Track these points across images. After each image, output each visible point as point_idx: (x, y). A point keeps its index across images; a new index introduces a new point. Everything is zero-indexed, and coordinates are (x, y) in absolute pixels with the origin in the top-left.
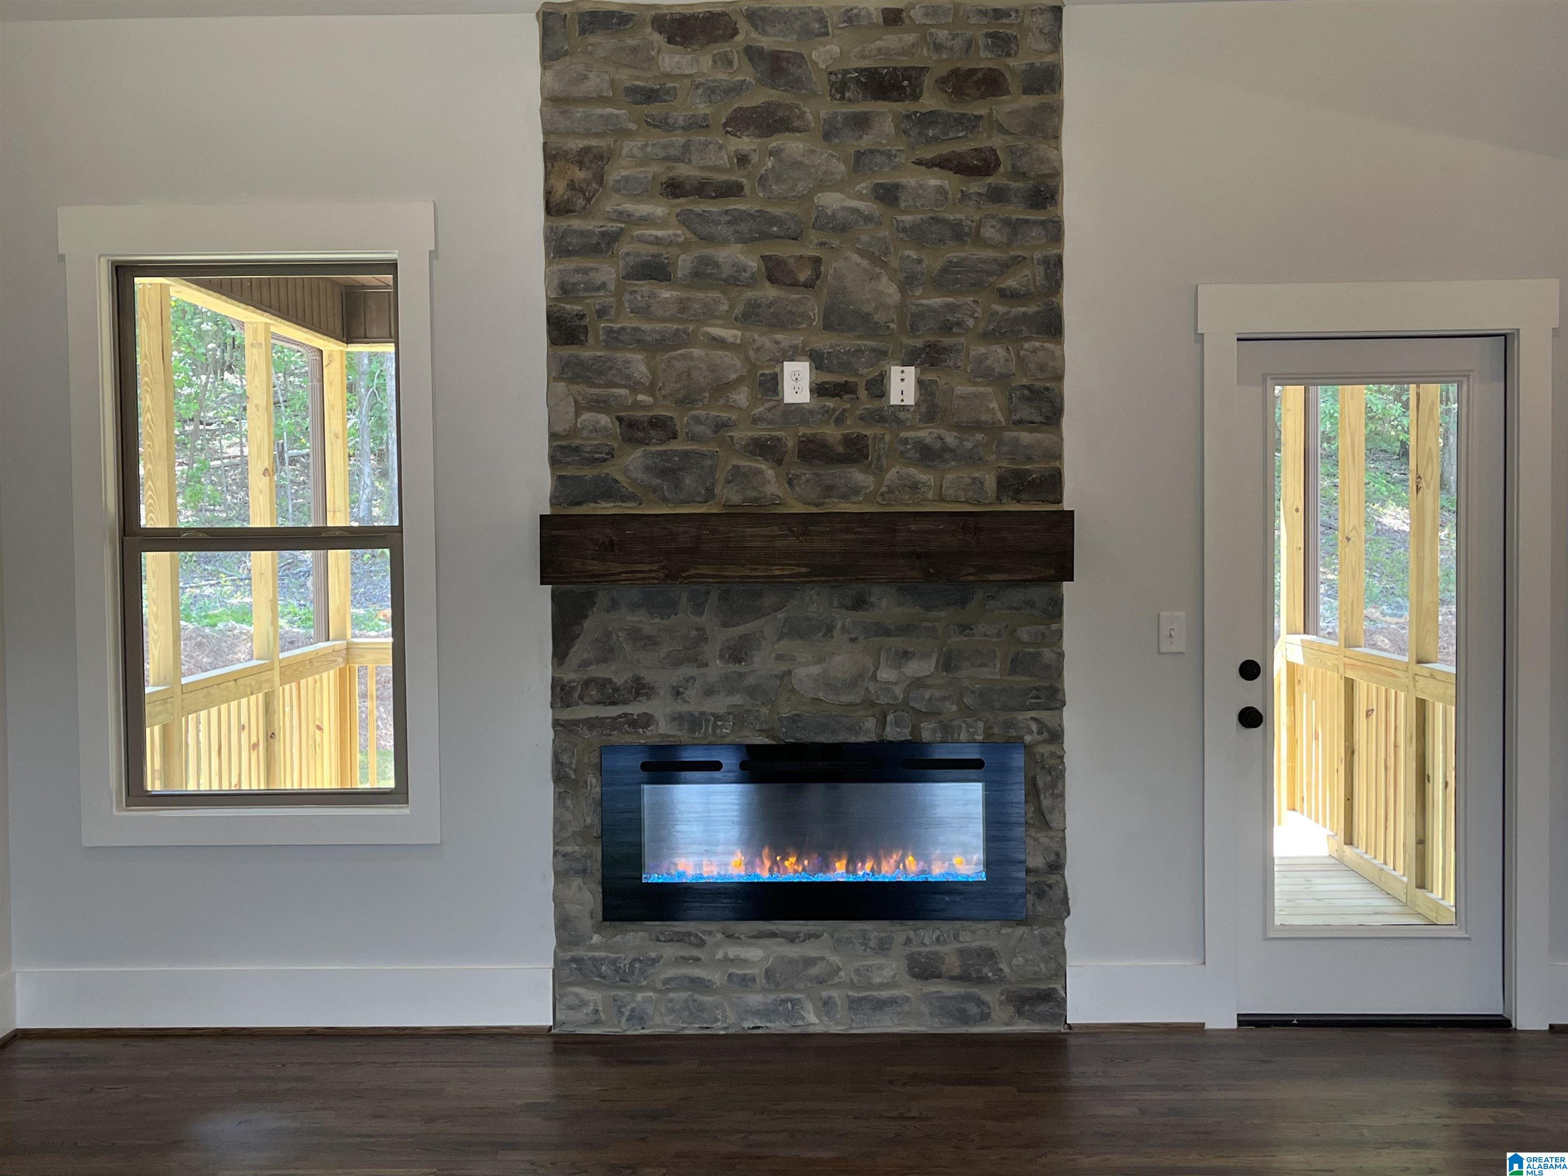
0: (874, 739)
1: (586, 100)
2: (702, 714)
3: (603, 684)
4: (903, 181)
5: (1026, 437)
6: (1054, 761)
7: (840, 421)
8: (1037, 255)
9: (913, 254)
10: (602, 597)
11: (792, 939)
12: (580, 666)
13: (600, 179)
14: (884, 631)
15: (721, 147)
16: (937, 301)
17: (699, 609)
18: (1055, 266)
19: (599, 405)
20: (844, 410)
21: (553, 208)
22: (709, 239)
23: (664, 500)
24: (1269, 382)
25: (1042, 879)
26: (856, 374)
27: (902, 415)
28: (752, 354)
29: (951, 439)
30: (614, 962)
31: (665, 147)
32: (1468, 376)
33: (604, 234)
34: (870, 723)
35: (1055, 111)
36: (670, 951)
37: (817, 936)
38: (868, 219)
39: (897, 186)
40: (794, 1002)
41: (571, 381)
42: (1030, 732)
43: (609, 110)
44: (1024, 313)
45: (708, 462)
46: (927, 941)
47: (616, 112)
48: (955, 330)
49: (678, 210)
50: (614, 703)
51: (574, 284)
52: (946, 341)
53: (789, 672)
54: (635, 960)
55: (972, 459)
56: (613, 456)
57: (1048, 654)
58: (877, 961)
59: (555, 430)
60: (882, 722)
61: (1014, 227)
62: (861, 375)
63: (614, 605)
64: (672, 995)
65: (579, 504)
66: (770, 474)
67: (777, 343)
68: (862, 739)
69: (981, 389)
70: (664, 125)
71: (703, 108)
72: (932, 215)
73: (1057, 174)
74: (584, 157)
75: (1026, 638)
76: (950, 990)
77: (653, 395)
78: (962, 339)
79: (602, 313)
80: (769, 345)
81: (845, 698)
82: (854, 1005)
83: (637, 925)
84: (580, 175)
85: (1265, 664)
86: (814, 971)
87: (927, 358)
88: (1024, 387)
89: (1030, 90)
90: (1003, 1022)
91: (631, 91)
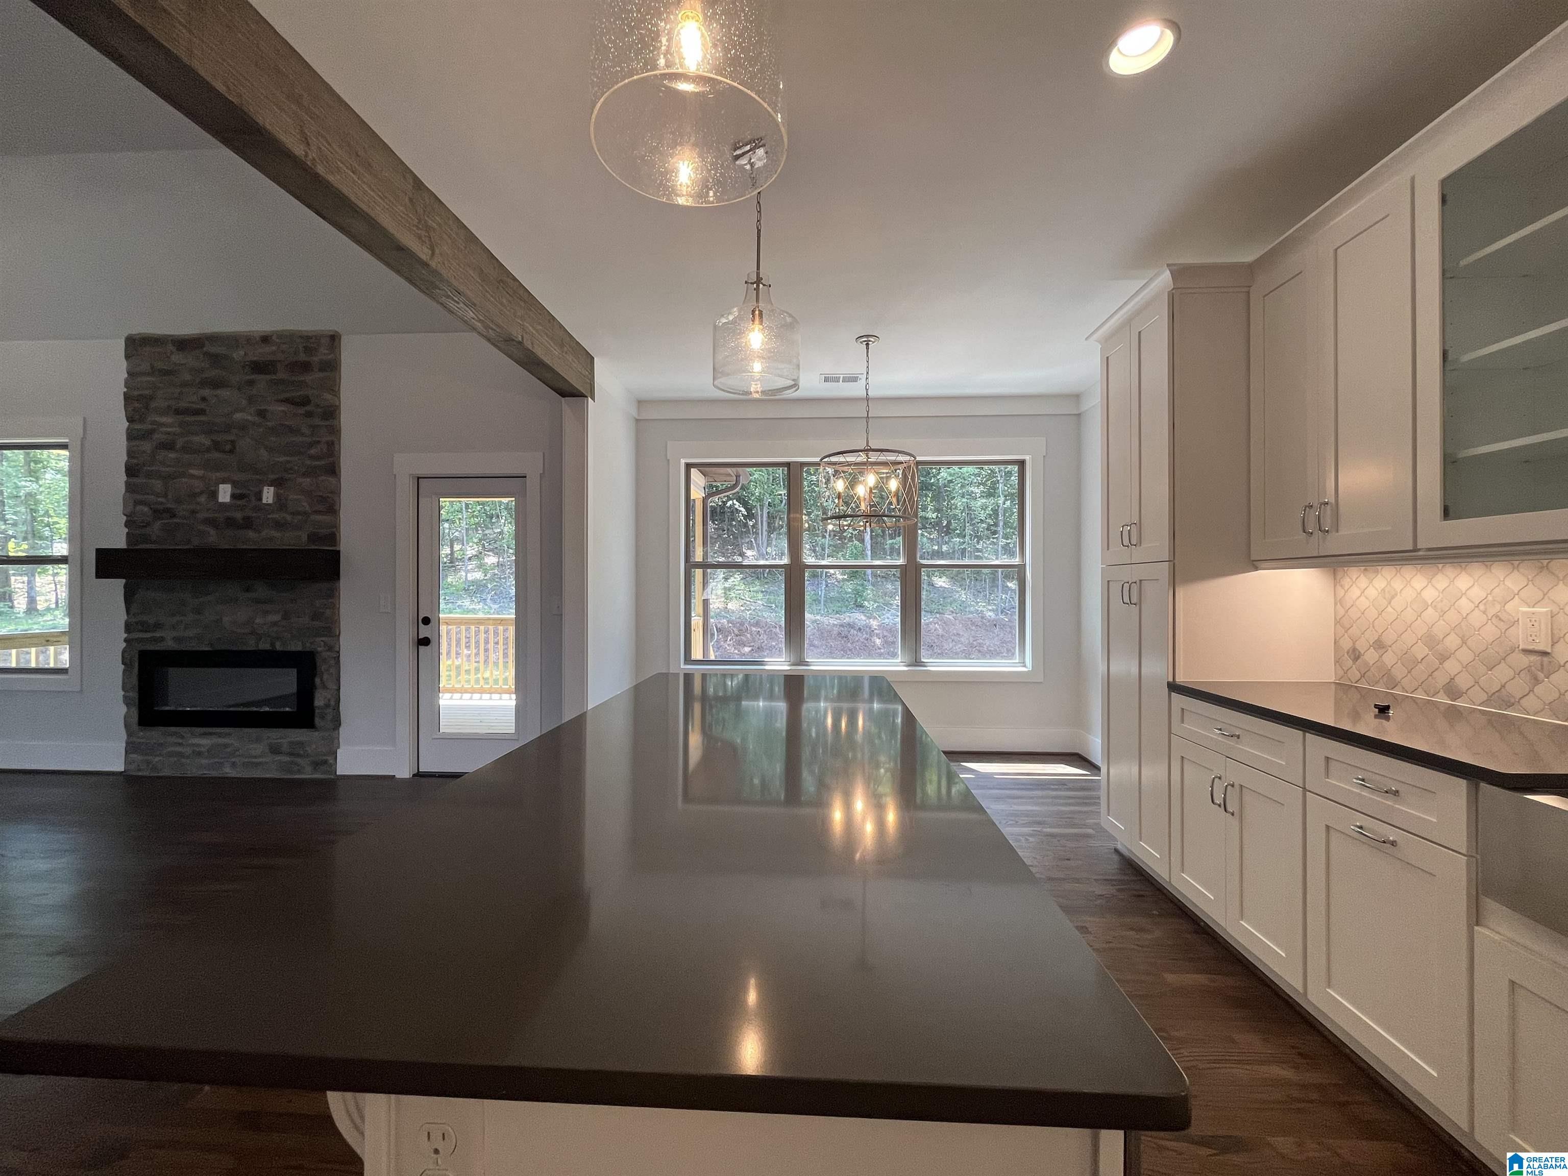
0: (255, 649)
1: (141, 374)
2: (184, 637)
3: (142, 623)
4: (269, 408)
5: (319, 518)
7: (241, 510)
8: (325, 440)
9: (273, 439)
10: (143, 585)
11: (222, 735)
12: (135, 615)
13: (147, 408)
14: (258, 601)
15: (195, 394)
16: (283, 459)
17: (184, 591)
19: (141, 503)
20: (240, 505)
22: (190, 433)
23: (167, 543)
24: (434, 496)
25: (323, 711)
26: (249, 489)
27: (268, 508)
28: (206, 481)
29: (289, 518)
30: (146, 744)
31: (173, 394)
33: (148, 430)
34: (253, 642)
36: (173, 739)
37: (230, 734)
38: (254, 424)
39: (267, 410)
40: (220, 763)
41: (132, 492)
42: (321, 646)
43: (150, 378)
44: (319, 465)
45: (188, 527)
46: (276, 737)
47: (154, 379)
48: (291, 471)
49: (178, 420)
50: (146, 631)
51: (136, 452)
52: (287, 476)
54: (156, 743)
55: (296, 527)
56: (149, 525)
57: (328, 612)
58: (254, 746)
59: (125, 513)
60: (258, 642)
61: (314, 427)
62: (251, 491)
63: (148, 589)
64: (170, 759)
66: (213, 533)
67: (216, 476)
68: (249, 649)
69: (299, 497)
70: (173, 384)
71: (189, 378)
72: (280, 422)
74: (139, 398)
75: (318, 605)
76: (286, 759)
77: (165, 499)
78: (293, 476)
79: (146, 464)
80: (213, 477)
81: (244, 631)
82: (246, 765)
83: (156, 728)
84: (138, 405)
85: (434, 618)
86: (228, 750)
87: (278, 483)
88: (320, 496)
89: (321, 370)
90: (308, 774)
91: (160, 371)
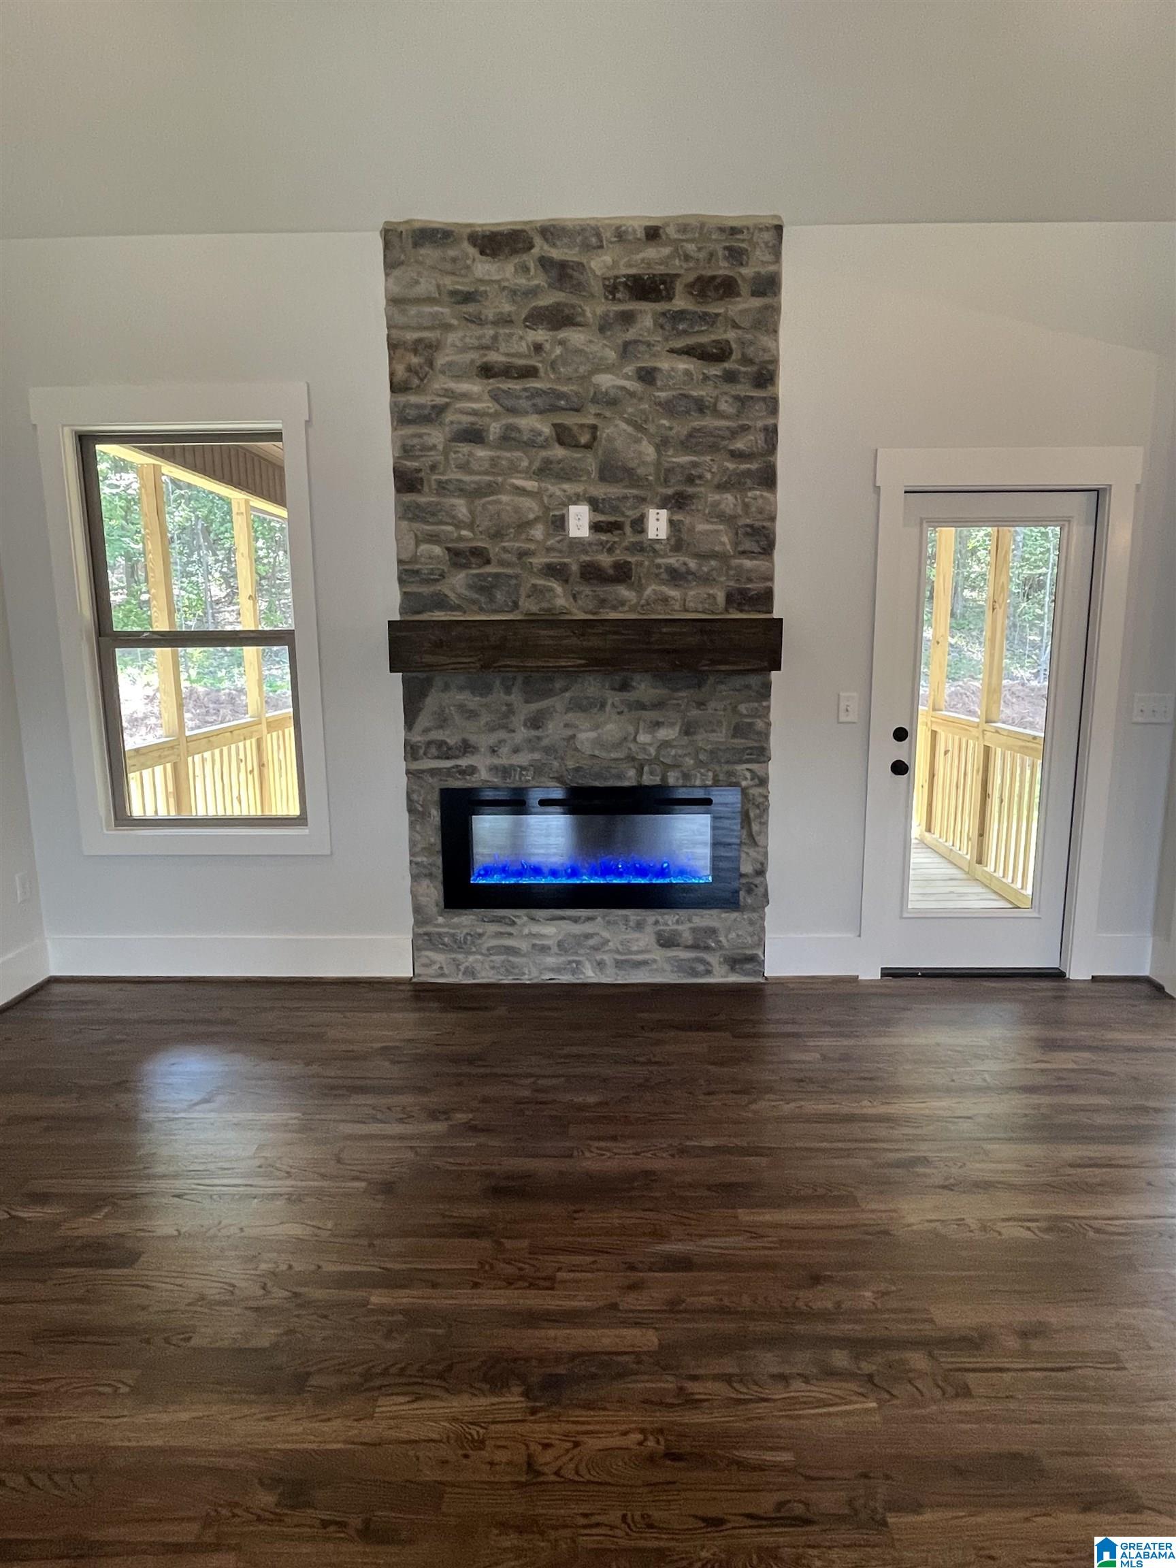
0: (635, 784)
1: (418, 301)
2: (512, 765)
3: (440, 744)
4: (659, 365)
5: (748, 563)
6: (761, 800)
7: (610, 551)
8: (760, 424)
9: (665, 422)
10: (438, 681)
11: (576, 920)
12: (423, 731)
13: (430, 363)
14: (642, 707)
15: (521, 338)
16: (684, 459)
17: (508, 691)
18: (771, 433)
19: (433, 539)
20: (615, 542)
21: (396, 388)
22: (512, 411)
23: (481, 609)
24: (925, 525)
25: (751, 881)
26: (623, 514)
27: (657, 547)
28: (546, 500)
29: (692, 564)
30: (453, 935)
31: (479, 338)
32: (1069, 521)
33: (434, 407)
34: (632, 773)
35: (775, 310)
36: (492, 928)
37: (593, 919)
38: (632, 394)
39: (655, 369)
40: (578, 963)
41: (410, 520)
42: (746, 779)
43: (436, 309)
44: (749, 470)
45: (514, 582)
46: (670, 923)
47: (440, 309)
48: (698, 482)
49: (489, 388)
50: (448, 758)
51: (413, 446)
52: (690, 490)
53: (573, 737)
54: (467, 934)
55: (706, 580)
56: (444, 577)
57: (760, 724)
58: (636, 935)
59: (401, 557)
60: (640, 772)
61: (742, 401)
62: (627, 516)
63: (446, 687)
64: (494, 958)
65: (419, 613)
66: (559, 590)
67: (565, 491)
68: (626, 784)
69: (716, 527)
70: (477, 320)
71: (507, 308)
72: (681, 392)
73: (775, 361)
74: (417, 347)
75: (745, 712)
76: (685, 954)
77: (473, 532)
78: (702, 489)
79: (433, 468)
80: (558, 493)
81: (613, 755)
82: (619, 964)
83: (468, 911)
84: (415, 360)
85: (912, 729)
86: (591, 942)
87: (677, 503)
88: (747, 526)
89: (756, 293)
90: (721, 976)
91: (453, 293)
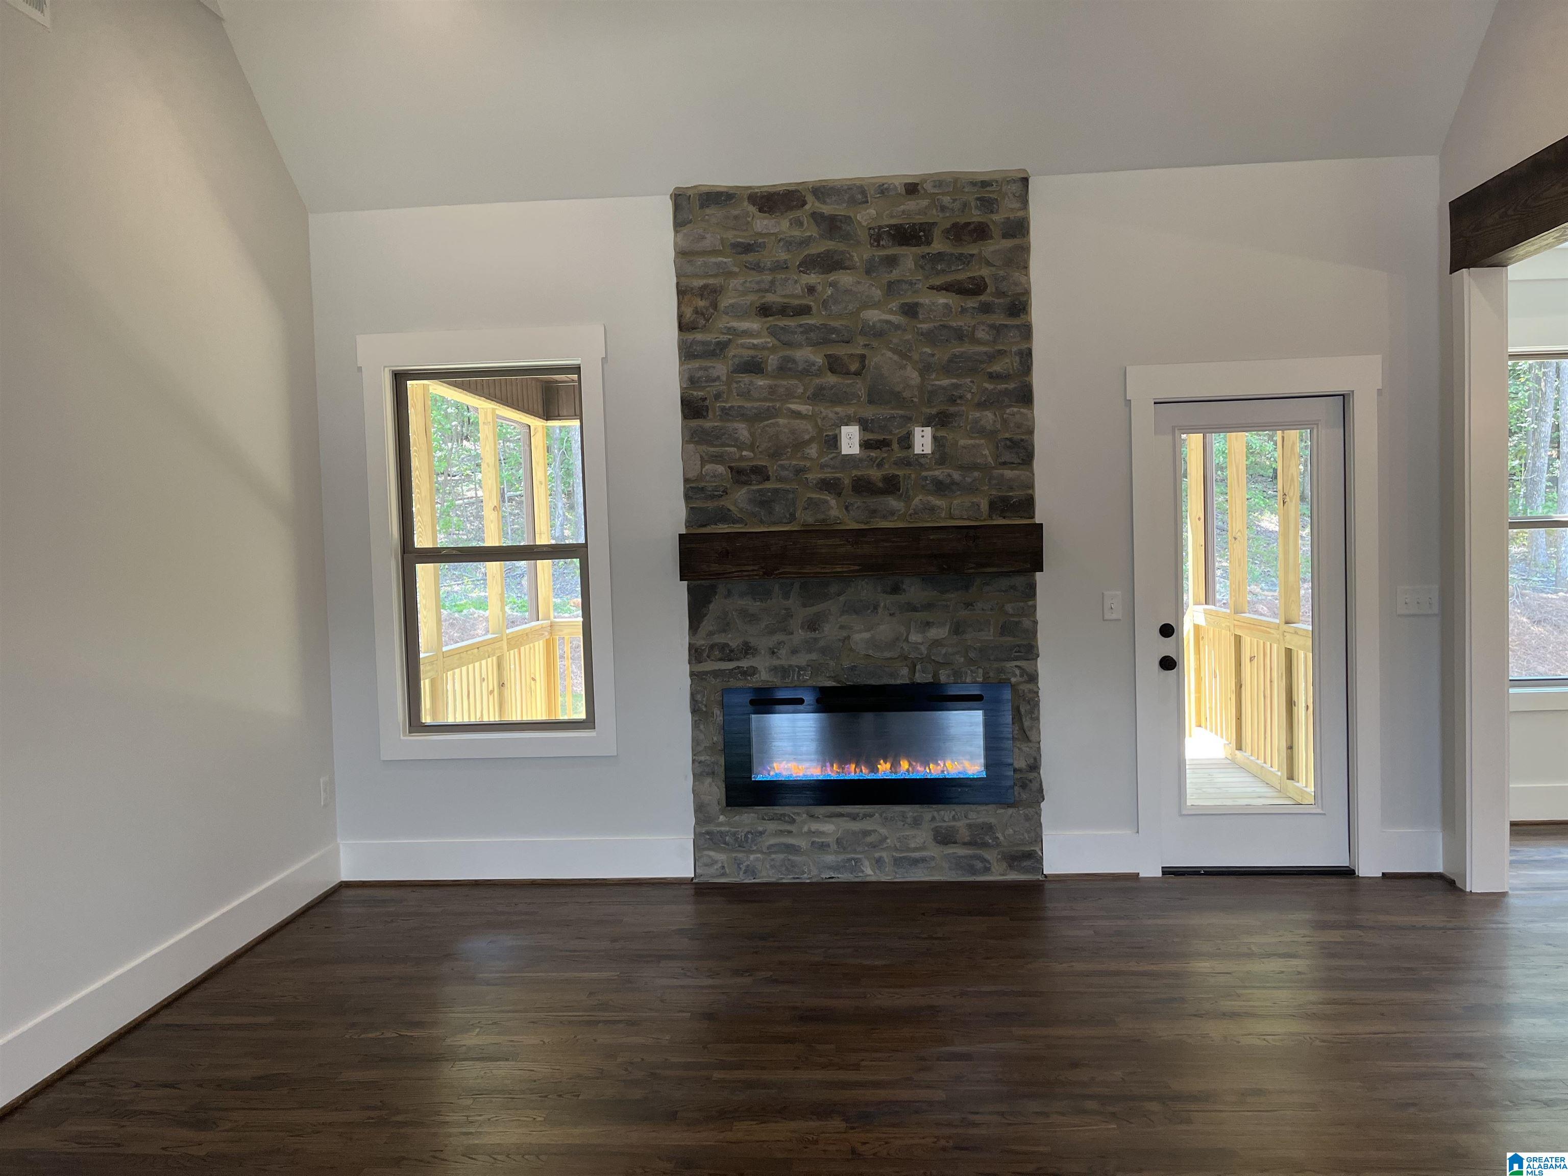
0: (908, 682)
1: (704, 253)
2: (790, 666)
3: (723, 647)
4: (921, 301)
5: (1008, 473)
6: (1031, 696)
7: (880, 465)
8: (1014, 349)
9: (928, 350)
10: (721, 589)
11: (854, 817)
12: (707, 635)
13: (715, 306)
14: (913, 608)
15: (796, 282)
16: (945, 382)
17: (786, 596)
18: (1026, 356)
19: (717, 459)
20: (883, 458)
21: (683, 327)
22: (788, 344)
23: (762, 522)
24: (1177, 431)
25: (1025, 776)
26: (891, 433)
27: (922, 461)
28: (819, 421)
29: (956, 476)
30: (734, 834)
31: (758, 283)
32: (1317, 425)
33: (718, 343)
34: (905, 671)
35: (1025, 249)
36: (772, 826)
37: (871, 816)
38: (897, 327)
39: (917, 304)
40: (857, 861)
41: (697, 443)
42: (1015, 676)
43: (720, 259)
44: (1006, 389)
45: (791, 496)
46: (946, 819)
47: (725, 260)
48: (959, 401)
49: (768, 325)
50: (730, 660)
51: (699, 378)
52: (952, 409)
53: (849, 637)
54: (748, 832)
55: (971, 489)
56: (727, 494)
57: (1026, 622)
58: (912, 832)
59: (687, 477)
60: (913, 670)
61: (998, 330)
62: (894, 434)
63: (729, 594)
64: (773, 856)
65: (705, 526)
66: (833, 503)
67: (837, 413)
68: (899, 682)
69: (977, 441)
70: (757, 268)
71: (783, 256)
72: (941, 323)
73: (1027, 293)
74: (704, 291)
75: (1011, 611)
76: (962, 851)
77: (753, 451)
78: (963, 408)
79: (718, 397)
80: (831, 415)
81: (887, 654)
82: (898, 862)
83: (749, 809)
84: (701, 303)
85: (1178, 626)
86: (869, 839)
87: (939, 421)
88: (1007, 439)
89: (1005, 236)
90: (999, 873)
91: (735, 246)
